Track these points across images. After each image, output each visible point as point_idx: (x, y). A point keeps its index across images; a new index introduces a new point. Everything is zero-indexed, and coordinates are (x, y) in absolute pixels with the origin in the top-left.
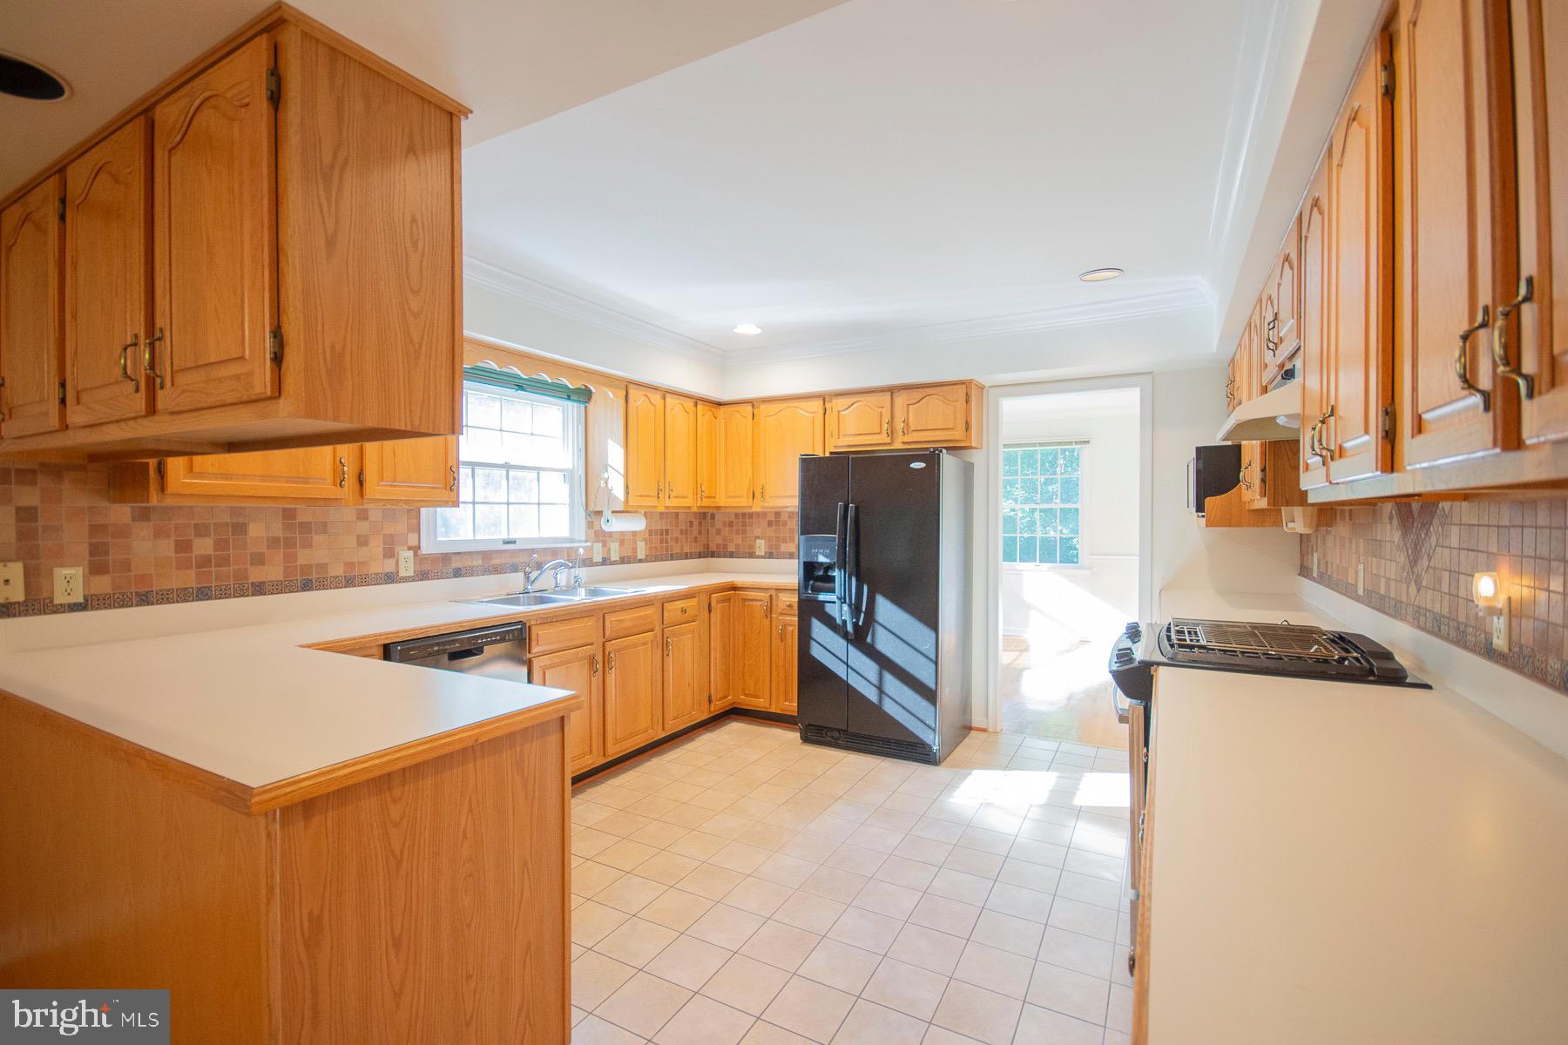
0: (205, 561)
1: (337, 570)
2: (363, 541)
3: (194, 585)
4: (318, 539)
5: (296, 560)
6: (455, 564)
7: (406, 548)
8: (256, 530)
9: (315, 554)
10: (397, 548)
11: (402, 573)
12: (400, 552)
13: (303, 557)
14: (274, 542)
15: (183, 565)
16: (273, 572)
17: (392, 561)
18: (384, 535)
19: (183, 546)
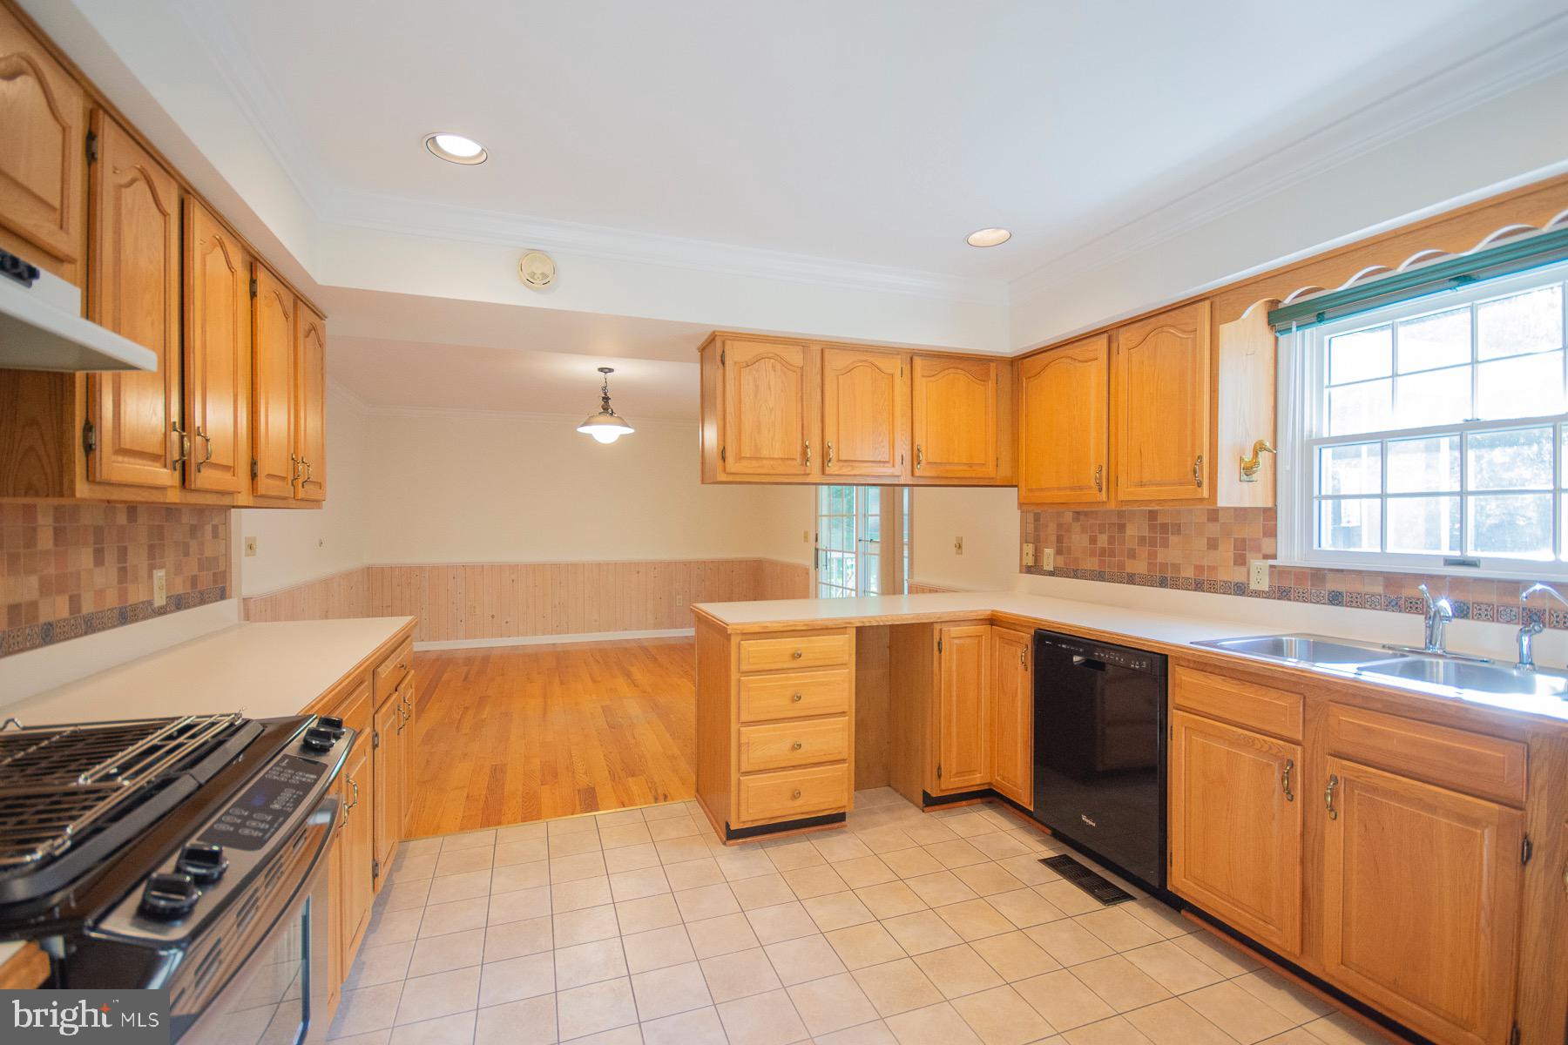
0: (1103, 552)
1: (1188, 573)
2: (1213, 544)
3: (1097, 569)
4: (1173, 539)
5: (1156, 558)
6: (1331, 586)
7: (1261, 557)
8: (1132, 531)
9: (1170, 554)
10: (1248, 555)
11: (1253, 586)
12: (1252, 561)
13: (1162, 556)
14: (1142, 540)
15: (1093, 554)
16: (1139, 567)
17: (1243, 569)
18: (1235, 539)
19: (1093, 540)
